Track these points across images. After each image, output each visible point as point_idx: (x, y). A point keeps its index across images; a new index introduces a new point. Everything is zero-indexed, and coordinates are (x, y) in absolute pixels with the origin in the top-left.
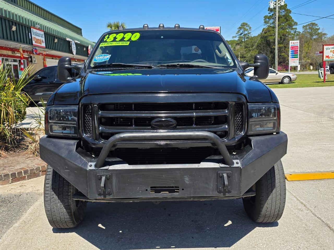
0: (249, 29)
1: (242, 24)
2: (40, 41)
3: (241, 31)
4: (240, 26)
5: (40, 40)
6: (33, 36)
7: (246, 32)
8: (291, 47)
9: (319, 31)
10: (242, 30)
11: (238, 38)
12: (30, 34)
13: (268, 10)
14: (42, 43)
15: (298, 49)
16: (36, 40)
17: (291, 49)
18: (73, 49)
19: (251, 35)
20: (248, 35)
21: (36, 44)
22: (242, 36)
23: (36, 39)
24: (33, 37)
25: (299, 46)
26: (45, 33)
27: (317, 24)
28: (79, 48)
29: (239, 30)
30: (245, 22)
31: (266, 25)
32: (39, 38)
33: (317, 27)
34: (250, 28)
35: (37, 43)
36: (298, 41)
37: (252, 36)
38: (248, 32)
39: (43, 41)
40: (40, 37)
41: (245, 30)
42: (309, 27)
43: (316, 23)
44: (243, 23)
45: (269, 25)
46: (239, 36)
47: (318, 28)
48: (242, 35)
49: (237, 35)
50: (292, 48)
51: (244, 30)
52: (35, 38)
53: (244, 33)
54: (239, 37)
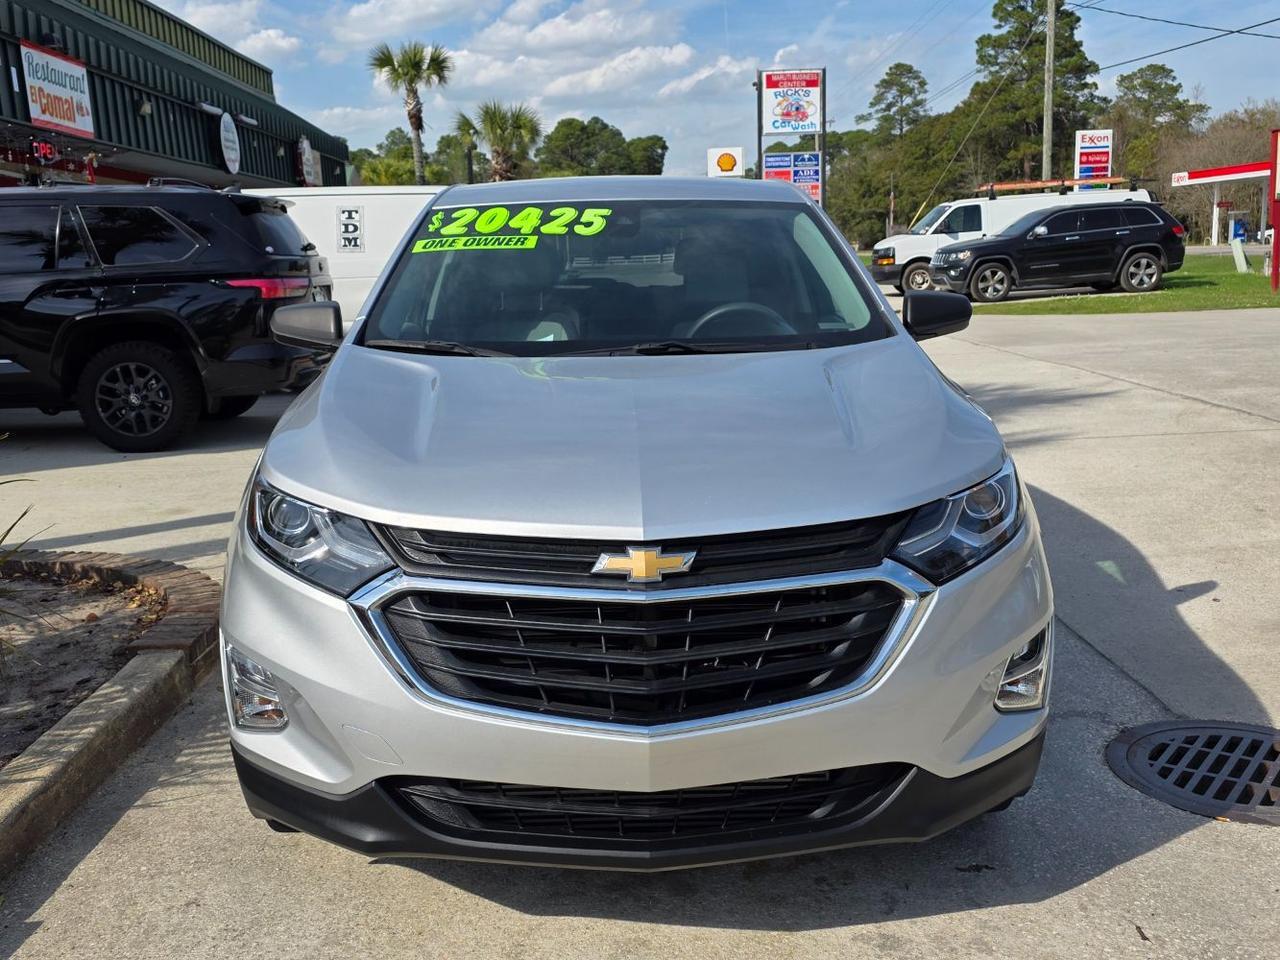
0: (917, 86)
1: (891, 69)
2: (66, 107)
3: (890, 97)
4: (886, 77)
5: (67, 101)
6: (29, 81)
7: (908, 100)
8: (1082, 154)
9: (1180, 97)
10: (894, 91)
11: (877, 123)
12: (13, 70)
13: (995, 15)
14: (78, 118)
15: (1107, 162)
16: (44, 101)
17: (1081, 163)
18: (227, 148)
19: (925, 111)
20: (914, 112)
21: (47, 117)
22: (891, 113)
23: (49, 95)
24: (31, 87)
25: (1110, 150)
26: (90, 75)
27: (1172, 71)
28: (255, 144)
29: (883, 90)
30: (902, 62)
31: (986, 72)
32: (64, 93)
33: (1170, 82)
34: (923, 84)
35: (52, 115)
36: (1109, 132)
37: (933, 114)
38: (915, 98)
39: (80, 108)
40: (65, 86)
41: (905, 90)
42: (1139, 81)
43: (1168, 67)
44: (898, 66)
45: (997, 72)
46: (880, 115)
47: (1175, 84)
48: (894, 109)
49: (872, 110)
50: (1084, 159)
51: (898, 90)
52: (41, 90)
53: (899, 105)
54: (882, 117)
